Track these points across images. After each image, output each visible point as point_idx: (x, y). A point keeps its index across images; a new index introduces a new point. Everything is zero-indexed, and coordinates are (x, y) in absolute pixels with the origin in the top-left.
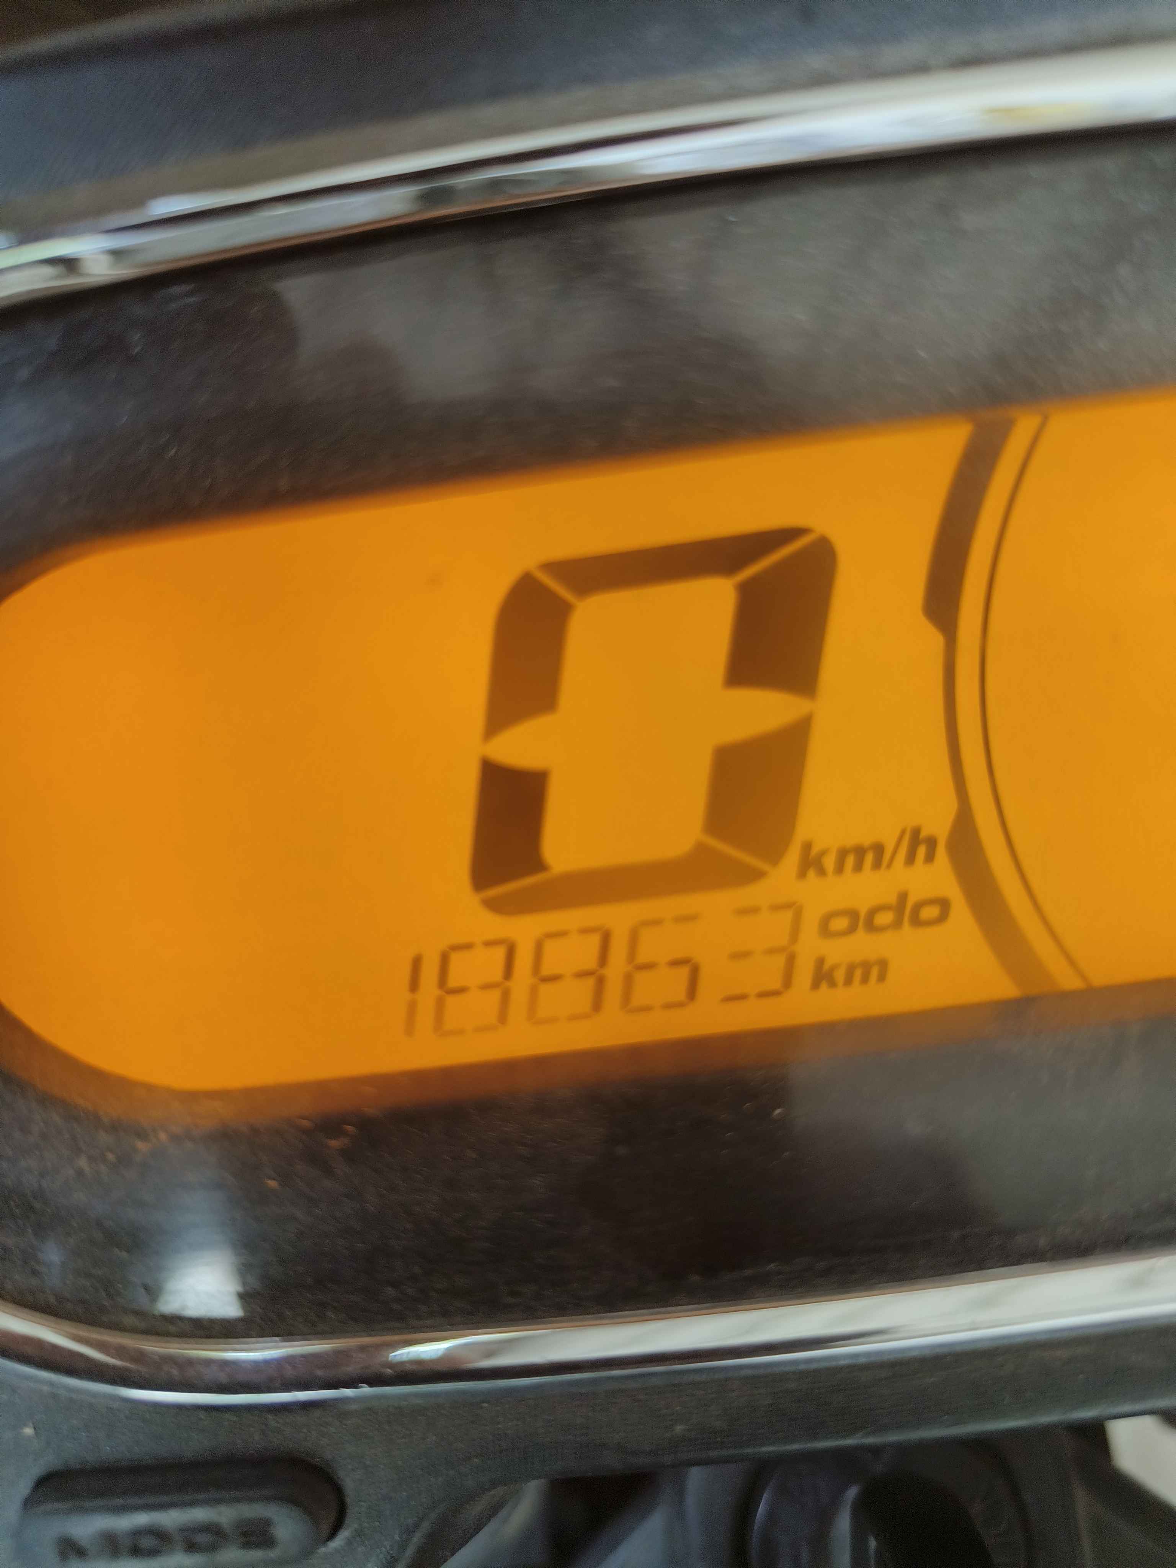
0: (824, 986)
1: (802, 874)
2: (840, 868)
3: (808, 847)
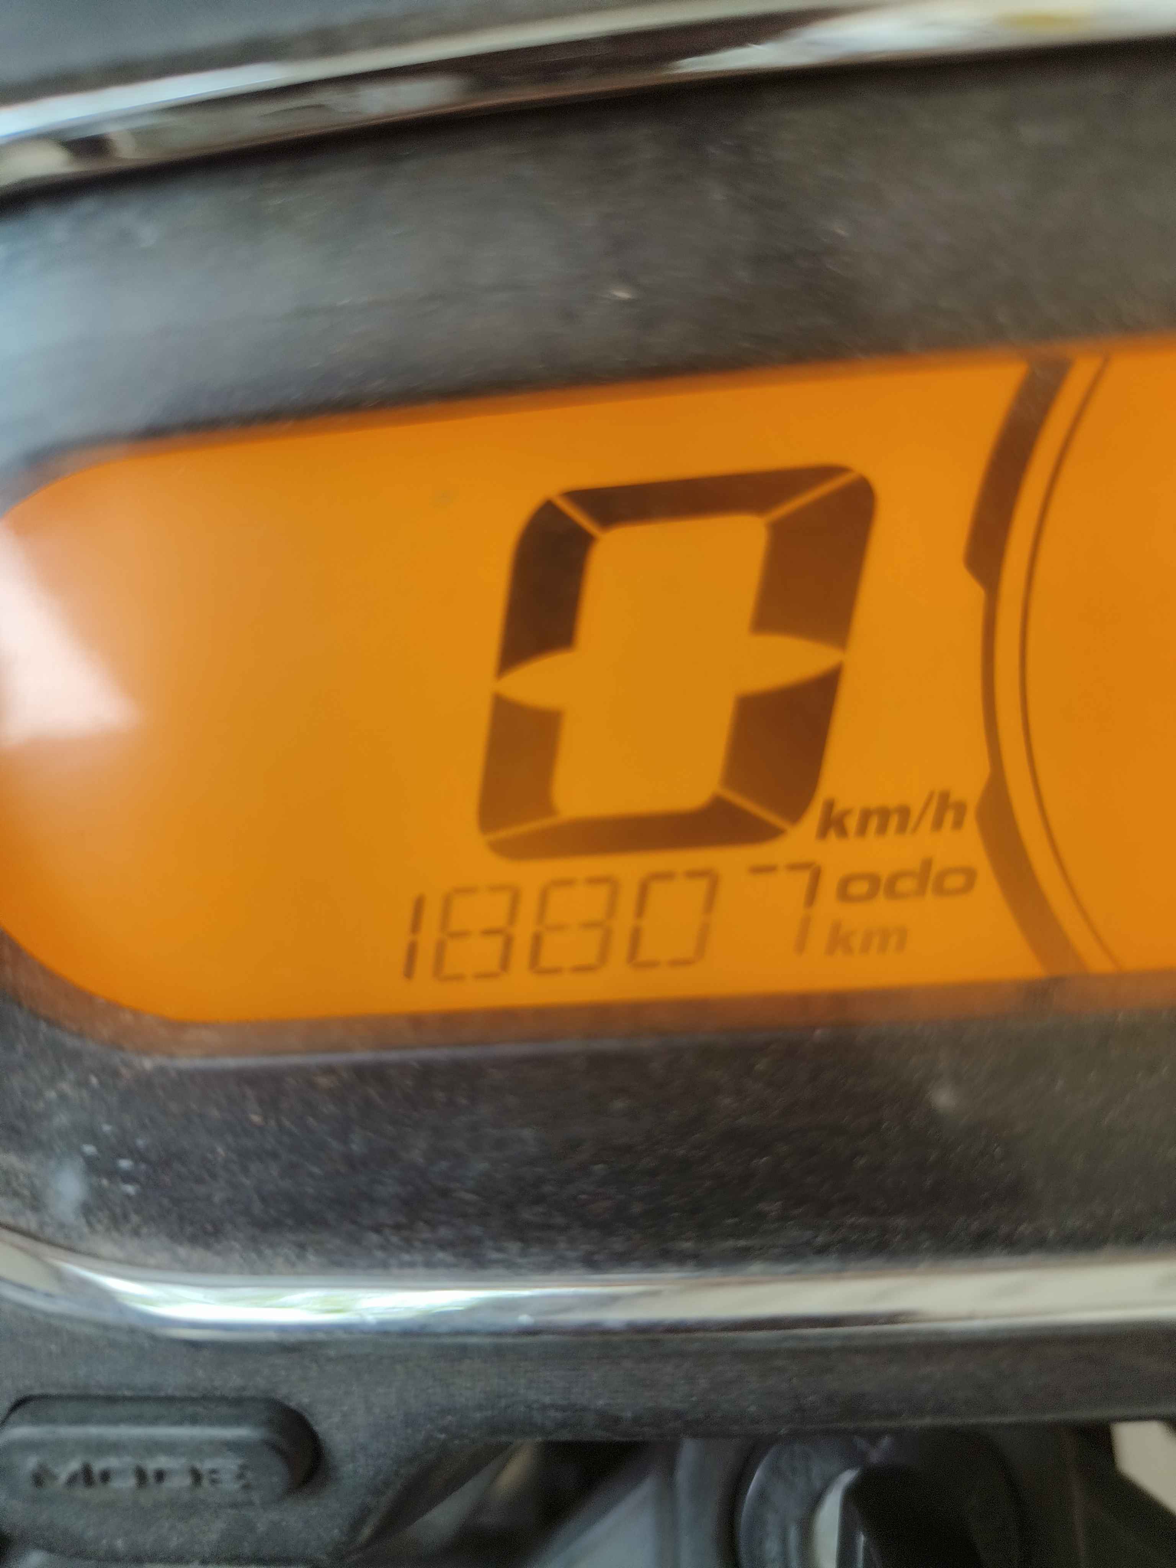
0: (839, 951)
1: (822, 834)
2: (862, 830)
3: (830, 806)
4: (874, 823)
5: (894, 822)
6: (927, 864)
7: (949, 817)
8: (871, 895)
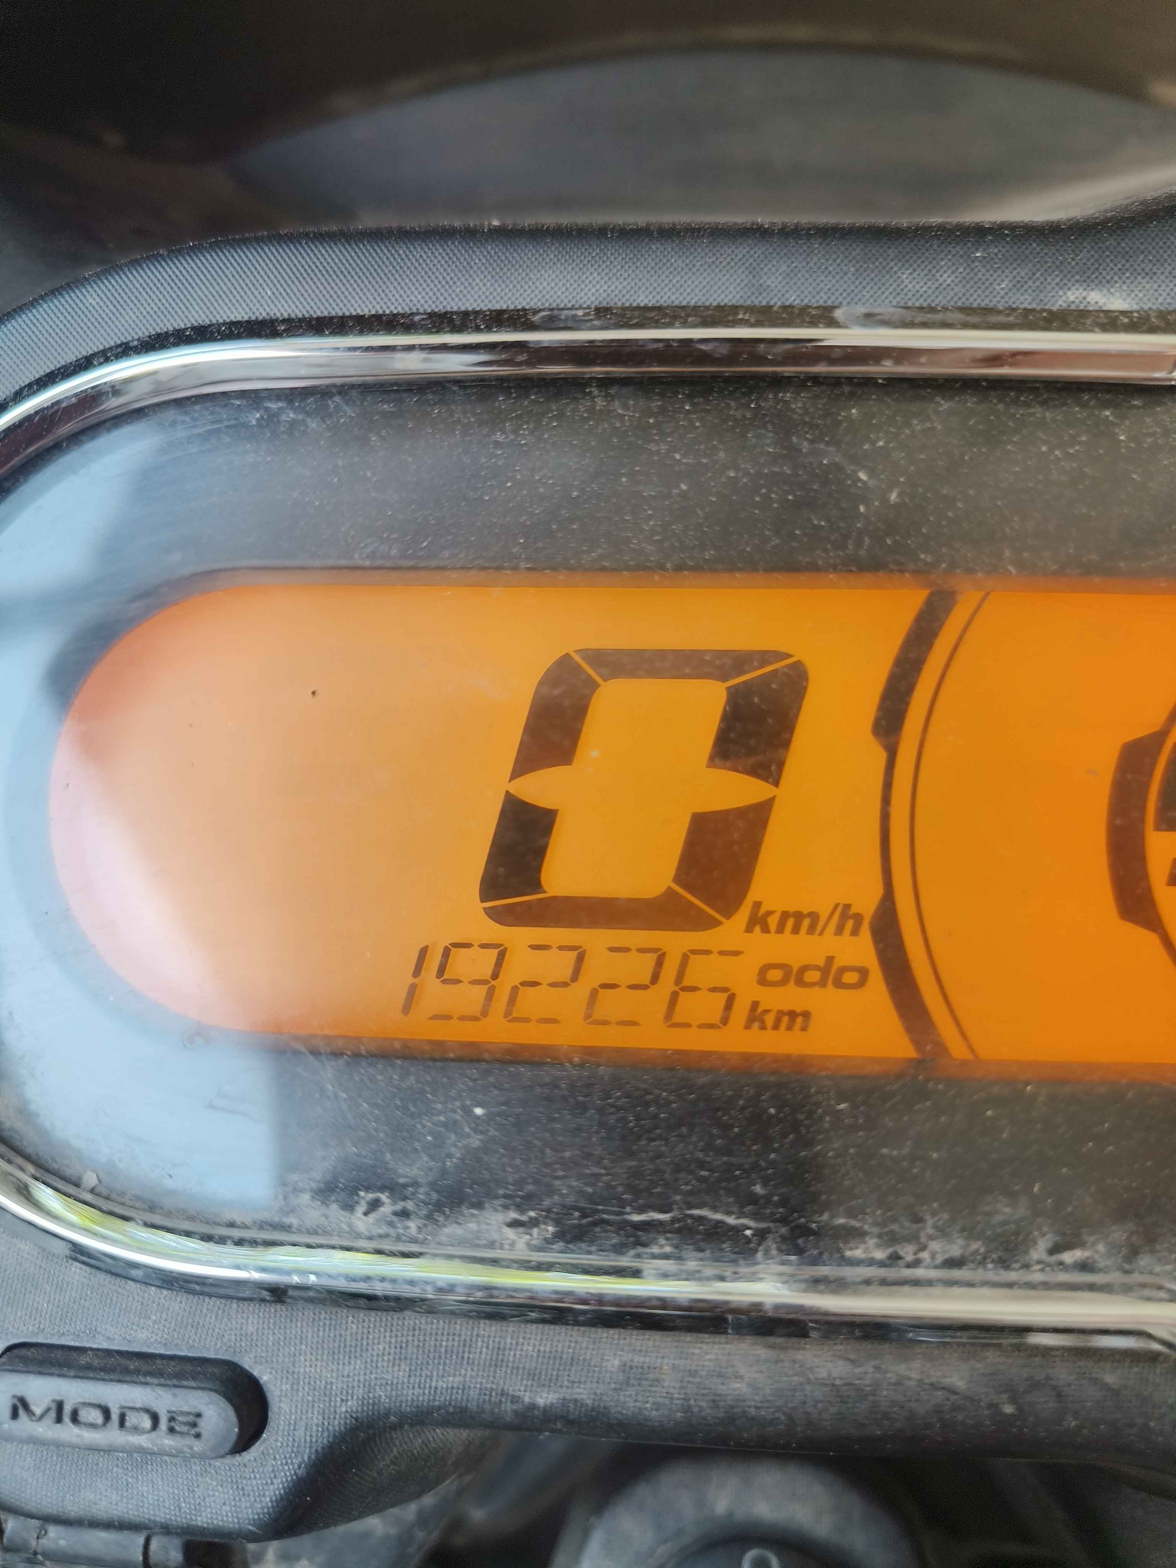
0: (756, 1025)
1: (749, 929)
2: (780, 930)
3: (757, 905)
4: (790, 922)
5: (806, 922)
6: (830, 960)
7: (850, 924)
8: (784, 981)
